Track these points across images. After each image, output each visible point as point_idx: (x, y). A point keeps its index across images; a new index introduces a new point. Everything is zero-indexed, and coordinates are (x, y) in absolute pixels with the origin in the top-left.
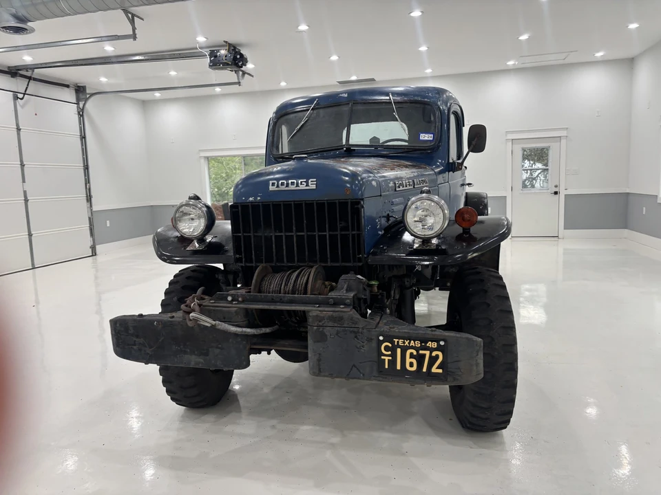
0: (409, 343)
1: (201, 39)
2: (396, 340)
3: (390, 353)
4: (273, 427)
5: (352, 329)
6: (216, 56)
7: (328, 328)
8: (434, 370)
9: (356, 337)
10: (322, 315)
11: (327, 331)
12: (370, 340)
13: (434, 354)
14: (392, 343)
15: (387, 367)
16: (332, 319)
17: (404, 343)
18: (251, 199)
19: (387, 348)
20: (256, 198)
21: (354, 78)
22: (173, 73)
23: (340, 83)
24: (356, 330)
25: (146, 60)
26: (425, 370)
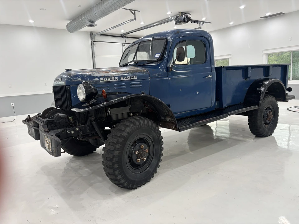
1: (169, 13)
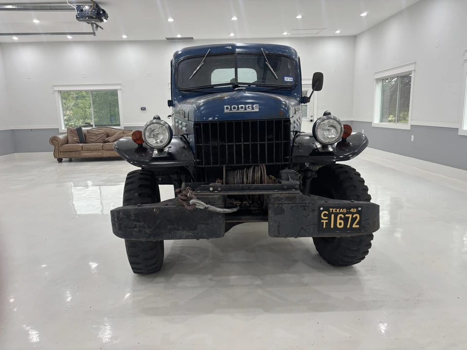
0: (339, 211)
2: (331, 209)
3: (327, 218)
4: (211, 279)
5: (301, 205)
6: (82, 10)
7: (285, 205)
8: (354, 226)
9: (304, 209)
10: (281, 197)
11: (285, 207)
12: (313, 211)
13: (354, 216)
14: (328, 211)
15: (324, 227)
16: (288, 198)
17: (336, 210)
18: (210, 119)
19: (325, 215)
20: (214, 118)
21: (179, 36)
22: (36, 21)
23: (167, 39)
24: (304, 205)
25: (18, 9)
26: (348, 227)
